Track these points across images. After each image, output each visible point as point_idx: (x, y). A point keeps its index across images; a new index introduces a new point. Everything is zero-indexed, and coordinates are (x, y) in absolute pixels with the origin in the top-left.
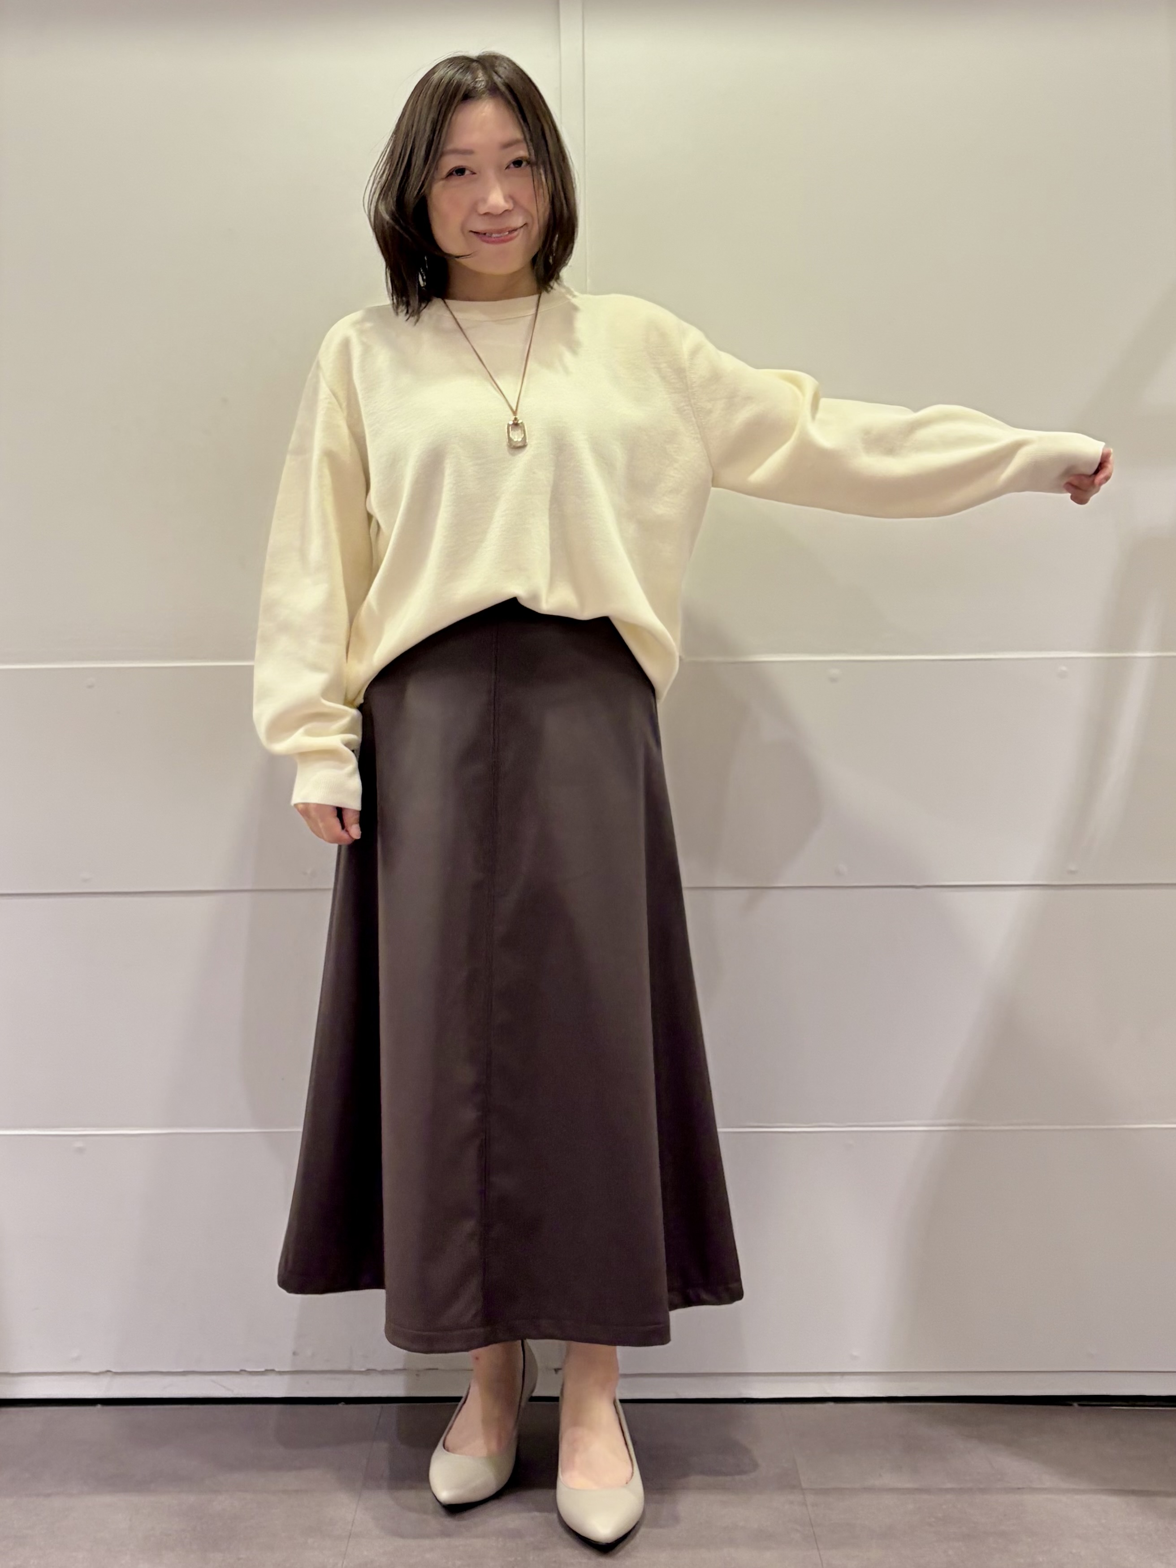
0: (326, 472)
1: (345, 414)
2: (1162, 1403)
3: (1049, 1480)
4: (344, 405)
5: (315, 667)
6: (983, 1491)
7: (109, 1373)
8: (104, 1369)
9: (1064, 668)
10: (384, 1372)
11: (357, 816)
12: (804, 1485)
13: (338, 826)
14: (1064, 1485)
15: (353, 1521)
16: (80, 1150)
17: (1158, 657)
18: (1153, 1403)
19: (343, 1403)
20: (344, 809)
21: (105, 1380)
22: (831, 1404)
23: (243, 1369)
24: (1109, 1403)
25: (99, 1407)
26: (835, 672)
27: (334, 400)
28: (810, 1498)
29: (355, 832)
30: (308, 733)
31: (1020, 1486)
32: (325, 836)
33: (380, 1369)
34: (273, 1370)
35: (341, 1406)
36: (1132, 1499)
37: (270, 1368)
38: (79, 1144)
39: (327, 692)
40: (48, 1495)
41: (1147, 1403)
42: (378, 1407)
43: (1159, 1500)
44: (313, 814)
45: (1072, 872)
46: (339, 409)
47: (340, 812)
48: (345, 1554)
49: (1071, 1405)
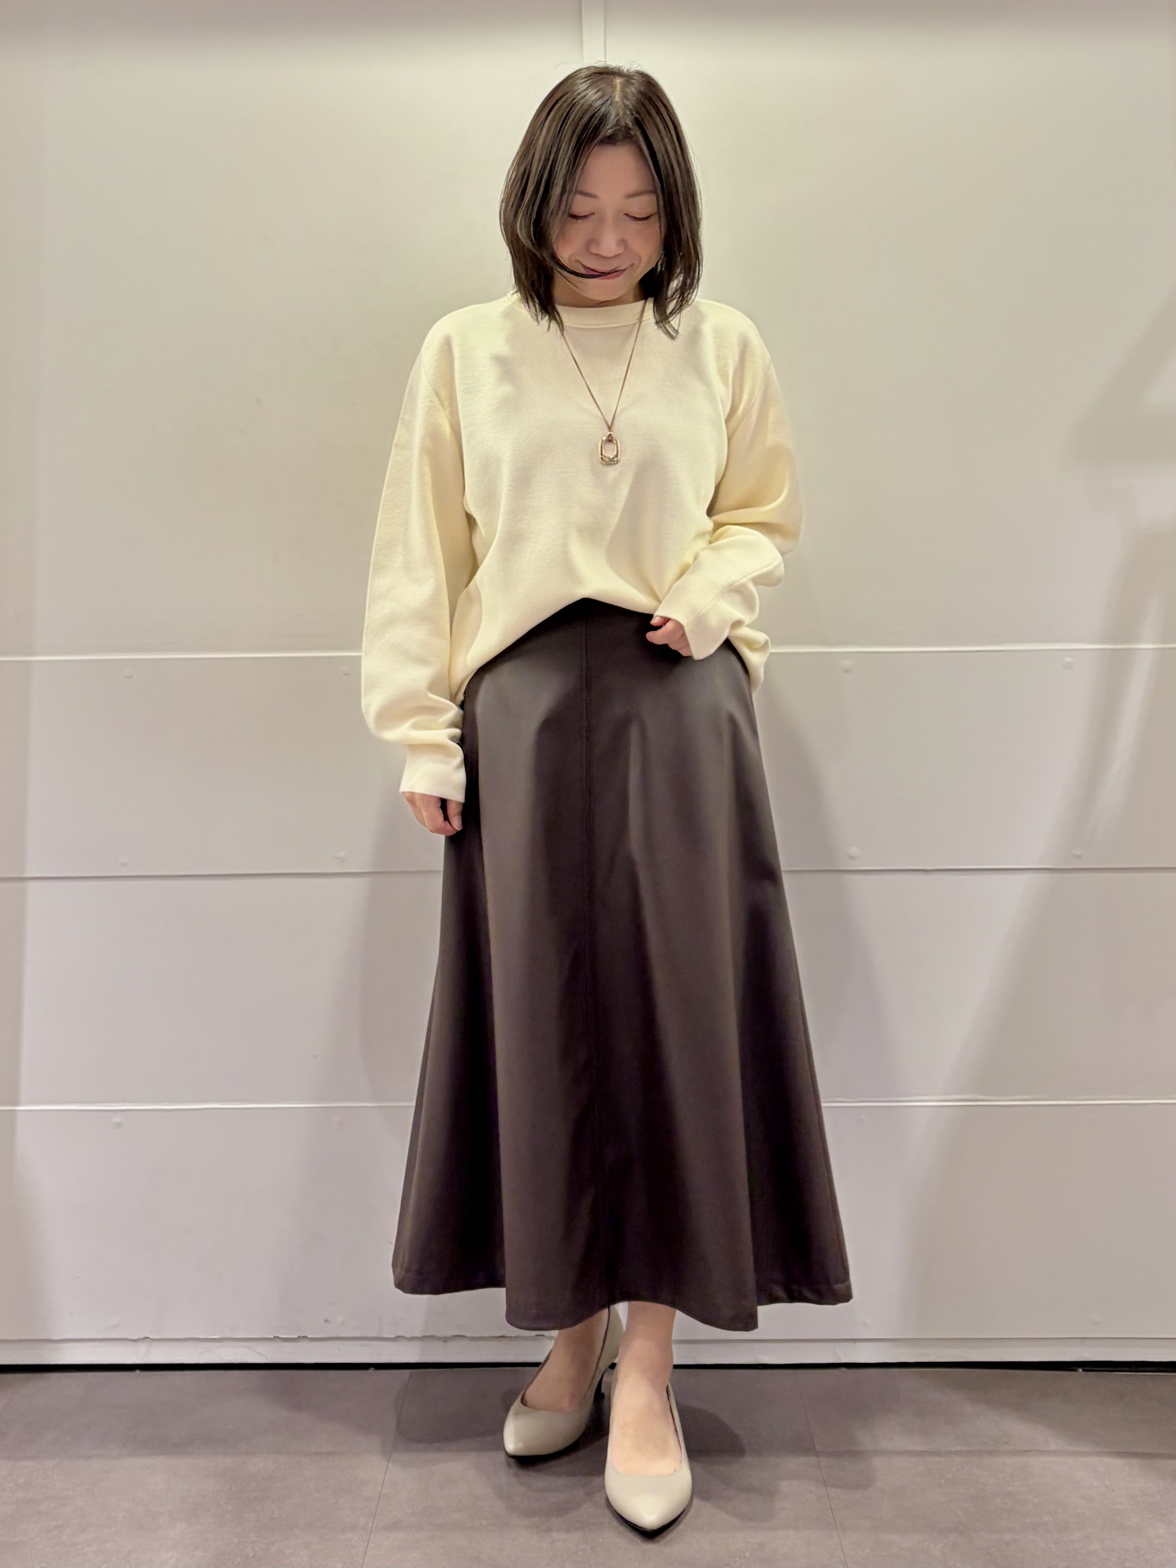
0: (427, 470)
1: (447, 412)
2: (1161, 1368)
3: (1055, 1443)
4: (446, 403)
5: (421, 660)
6: (990, 1453)
7: (147, 1340)
8: (142, 1336)
9: (1069, 659)
10: (412, 1339)
11: (460, 809)
12: (818, 1448)
13: (441, 818)
14: (1068, 1448)
15: (383, 1483)
16: (119, 1125)
17: (1159, 649)
18: (1154, 1369)
19: (372, 1369)
20: (450, 800)
21: (142, 1348)
22: (844, 1370)
23: (277, 1335)
24: (1110, 1369)
25: (138, 1372)
26: (847, 663)
27: (436, 399)
28: (824, 1461)
29: (457, 824)
30: (415, 727)
31: (1027, 1449)
32: (427, 826)
33: (408, 1336)
34: (305, 1337)
35: (371, 1371)
36: (1135, 1462)
37: (302, 1335)
38: (117, 1119)
39: (434, 686)
40: (89, 1457)
41: (1149, 1369)
42: (406, 1372)
43: (1161, 1462)
44: (418, 803)
45: (1078, 857)
46: (441, 408)
47: (443, 803)
48: (375, 1514)
49: (1075, 1370)
